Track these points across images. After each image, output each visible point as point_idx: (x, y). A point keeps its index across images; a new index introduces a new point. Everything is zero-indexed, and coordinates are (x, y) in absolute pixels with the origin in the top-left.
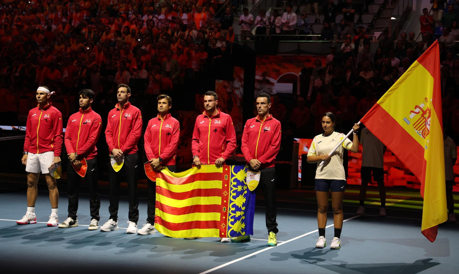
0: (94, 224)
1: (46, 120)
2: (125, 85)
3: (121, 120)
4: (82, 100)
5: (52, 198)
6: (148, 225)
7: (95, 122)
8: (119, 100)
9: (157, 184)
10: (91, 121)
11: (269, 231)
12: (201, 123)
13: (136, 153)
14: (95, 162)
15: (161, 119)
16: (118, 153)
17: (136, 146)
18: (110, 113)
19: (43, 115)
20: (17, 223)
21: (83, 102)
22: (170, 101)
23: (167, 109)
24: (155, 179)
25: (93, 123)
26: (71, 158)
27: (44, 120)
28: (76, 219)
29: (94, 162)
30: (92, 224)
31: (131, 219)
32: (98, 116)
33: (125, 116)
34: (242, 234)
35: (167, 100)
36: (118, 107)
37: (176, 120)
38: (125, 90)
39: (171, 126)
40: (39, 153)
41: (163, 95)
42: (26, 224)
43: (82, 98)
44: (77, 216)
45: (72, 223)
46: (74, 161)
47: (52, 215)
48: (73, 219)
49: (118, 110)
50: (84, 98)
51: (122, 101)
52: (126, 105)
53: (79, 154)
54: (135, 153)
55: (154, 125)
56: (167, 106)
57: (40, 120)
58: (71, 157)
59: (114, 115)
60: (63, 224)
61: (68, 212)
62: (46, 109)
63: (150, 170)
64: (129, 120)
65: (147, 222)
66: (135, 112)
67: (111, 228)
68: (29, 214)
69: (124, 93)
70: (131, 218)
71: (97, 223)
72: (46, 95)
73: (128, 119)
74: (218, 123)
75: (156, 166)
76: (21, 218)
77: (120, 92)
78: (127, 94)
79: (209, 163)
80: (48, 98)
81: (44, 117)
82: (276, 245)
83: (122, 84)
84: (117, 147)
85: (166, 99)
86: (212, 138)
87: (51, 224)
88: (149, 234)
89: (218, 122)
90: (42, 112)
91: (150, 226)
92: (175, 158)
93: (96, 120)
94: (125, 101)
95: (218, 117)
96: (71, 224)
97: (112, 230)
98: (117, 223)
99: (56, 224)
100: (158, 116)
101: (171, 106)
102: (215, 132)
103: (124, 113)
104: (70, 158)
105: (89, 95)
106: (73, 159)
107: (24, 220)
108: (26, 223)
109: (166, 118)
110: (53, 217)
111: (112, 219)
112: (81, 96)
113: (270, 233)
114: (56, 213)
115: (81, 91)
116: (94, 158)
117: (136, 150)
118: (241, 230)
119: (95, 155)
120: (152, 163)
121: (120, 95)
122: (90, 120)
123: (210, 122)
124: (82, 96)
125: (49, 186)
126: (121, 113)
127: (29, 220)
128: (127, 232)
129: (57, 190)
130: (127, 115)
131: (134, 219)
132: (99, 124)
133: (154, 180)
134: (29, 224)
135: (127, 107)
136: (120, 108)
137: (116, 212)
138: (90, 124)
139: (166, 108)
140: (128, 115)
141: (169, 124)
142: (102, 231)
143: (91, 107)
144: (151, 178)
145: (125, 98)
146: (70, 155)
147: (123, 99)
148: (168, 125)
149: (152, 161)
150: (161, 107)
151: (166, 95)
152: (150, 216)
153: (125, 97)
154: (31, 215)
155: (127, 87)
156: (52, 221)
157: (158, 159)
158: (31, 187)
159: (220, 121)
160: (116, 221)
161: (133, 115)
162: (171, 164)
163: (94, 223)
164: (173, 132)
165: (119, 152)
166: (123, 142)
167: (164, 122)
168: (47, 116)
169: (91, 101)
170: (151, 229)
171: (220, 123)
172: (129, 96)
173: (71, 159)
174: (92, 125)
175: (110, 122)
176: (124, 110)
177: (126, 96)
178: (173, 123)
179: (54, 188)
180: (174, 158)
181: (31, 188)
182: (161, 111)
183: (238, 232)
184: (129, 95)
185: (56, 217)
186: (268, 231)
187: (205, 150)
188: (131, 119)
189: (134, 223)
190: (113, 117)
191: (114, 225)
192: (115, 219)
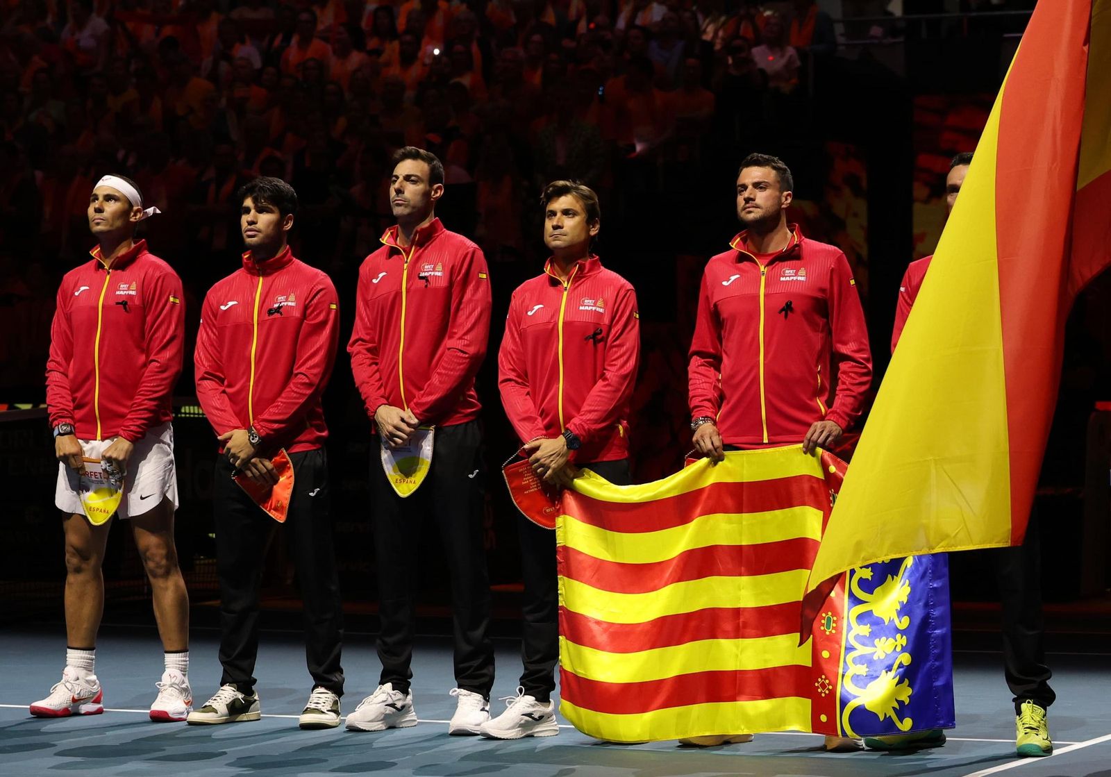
0: (320, 707)
1: (124, 304)
2: (422, 151)
3: (407, 292)
4: (255, 217)
5: (162, 614)
6: (525, 703)
7: (315, 301)
8: (398, 211)
9: (560, 541)
10: (297, 299)
11: (1018, 702)
12: (725, 283)
13: (472, 421)
14: (323, 462)
15: (563, 279)
16: (397, 421)
17: (472, 393)
18: (364, 269)
19: (113, 287)
20: (32, 713)
21: (260, 225)
22: (593, 205)
23: (583, 237)
24: (552, 518)
25: (306, 308)
26: (232, 451)
27: (117, 303)
28: (252, 693)
29: (319, 461)
30: (313, 706)
31: (467, 682)
32: (323, 279)
33: (422, 274)
34: (899, 725)
35: (581, 203)
36: (392, 240)
37: (623, 281)
38: (422, 171)
39: (600, 303)
40: (103, 439)
41: (561, 183)
42: (69, 713)
43: (253, 211)
44: (255, 681)
45: (237, 704)
46: (246, 462)
47: (166, 679)
48: (243, 693)
49: (393, 252)
50: (260, 210)
51: (409, 215)
52: (422, 229)
53: (263, 433)
54: (467, 423)
55: (536, 307)
56: (579, 223)
57: (103, 307)
58: (233, 446)
59: (381, 275)
60: (203, 712)
61: (223, 663)
62: (122, 264)
63: (528, 487)
64: (436, 290)
65: (521, 691)
66: (459, 255)
67: (386, 718)
68: (74, 677)
69: (414, 182)
70: (463, 678)
71: (335, 703)
72: (126, 206)
73: (433, 284)
74: (795, 278)
75: (554, 469)
76: (46, 694)
77: (401, 178)
78: (428, 188)
79: (766, 441)
80: (132, 220)
81: (118, 293)
82: (1048, 750)
83: (409, 148)
84: (395, 402)
85: (575, 198)
86: (775, 338)
87: (166, 713)
88: (531, 736)
89: (796, 274)
90: (108, 277)
91: (533, 706)
92: (625, 429)
93: (319, 296)
94: (419, 214)
95: (792, 255)
96: (235, 709)
97: (392, 728)
98: (410, 697)
99: (182, 713)
100: (548, 269)
101: (598, 226)
102: (786, 316)
103: (417, 260)
104: (229, 450)
105: (276, 201)
106: (242, 455)
107: (56, 699)
108: (66, 710)
109: (581, 273)
110: (171, 686)
111: (389, 686)
112: (248, 202)
113: (1024, 706)
114: (183, 671)
115: (249, 185)
116: (318, 450)
117: (469, 410)
118: (894, 708)
119: (323, 436)
120: (538, 454)
121: (399, 192)
122: (292, 297)
123: (763, 278)
124: (255, 201)
125: (151, 565)
126: (406, 265)
127: (74, 700)
128: (450, 732)
129: (182, 582)
130: (427, 270)
131: (476, 682)
132: (330, 310)
133: (549, 523)
134: (77, 714)
135: (425, 240)
136: (400, 243)
137: (403, 658)
138: (297, 314)
139: (577, 232)
140: (435, 271)
141: (593, 296)
142: (353, 729)
143: (290, 247)
144: (537, 517)
145: (420, 205)
146: (230, 438)
147: (414, 207)
148: (591, 302)
149: (536, 449)
150: (556, 228)
151: (574, 182)
152: (533, 667)
153: (418, 198)
154: (81, 681)
155: (427, 160)
156: (170, 702)
157: (561, 440)
158: (78, 570)
159: (802, 272)
160: (406, 693)
161: (453, 267)
162: (611, 456)
163: (321, 701)
164: (610, 327)
165: (403, 420)
166: (418, 377)
167: (574, 289)
168: (127, 289)
169: (287, 223)
170: (536, 717)
171: (803, 279)
172: (438, 195)
173: (235, 457)
174: (304, 316)
175: (366, 303)
176: (416, 252)
177: (426, 195)
178: (610, 293)
179: (167, 574)
180: (621, 432)
181: (81, 577)
182: (557, 243)
183: (882, 718)
184: (436, 192)
185: (184, 686)
186: (1014, 700)
187: (748, 388)
188: (443, 283)
189: (477, 698)
190: (375, 281)
191: (399, 705)
192: (402, 685)
